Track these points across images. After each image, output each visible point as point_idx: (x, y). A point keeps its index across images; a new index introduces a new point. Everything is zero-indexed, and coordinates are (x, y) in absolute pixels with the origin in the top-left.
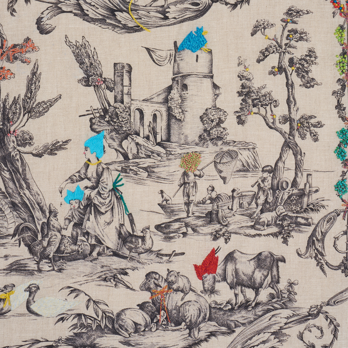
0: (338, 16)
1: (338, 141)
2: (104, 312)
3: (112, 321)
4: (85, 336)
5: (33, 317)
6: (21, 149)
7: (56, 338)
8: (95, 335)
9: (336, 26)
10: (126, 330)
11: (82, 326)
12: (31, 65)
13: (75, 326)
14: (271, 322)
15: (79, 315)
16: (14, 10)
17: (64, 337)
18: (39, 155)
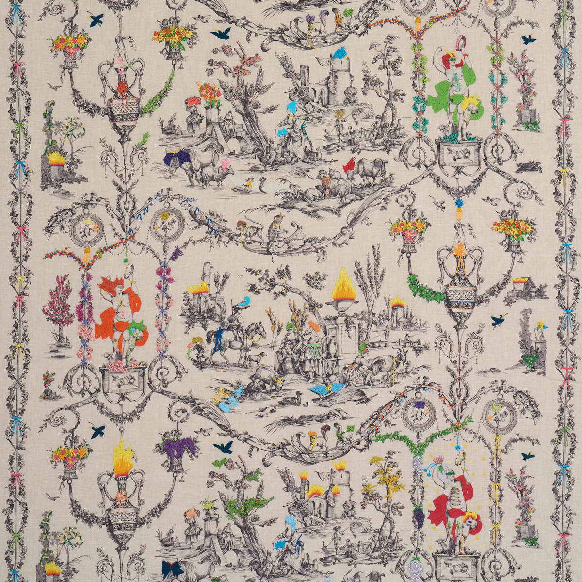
0: (412, 39)
1: (414, 102)
2: (298, 191)
3: (302, 195)
4: (289, 203)
5: (263, 193)
6: (255, 110)
7: (275, 204)
8: (294, 202)
9: (412, 44)
10: (310, 199)
11: (288, 197)
12: (259, 68)
13: (284, 198)
14: (382, 194)
15: (286, 192)
16: (249, 40)
17: (279, 204)
18: (264, 113)
